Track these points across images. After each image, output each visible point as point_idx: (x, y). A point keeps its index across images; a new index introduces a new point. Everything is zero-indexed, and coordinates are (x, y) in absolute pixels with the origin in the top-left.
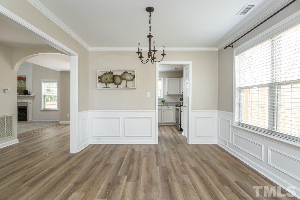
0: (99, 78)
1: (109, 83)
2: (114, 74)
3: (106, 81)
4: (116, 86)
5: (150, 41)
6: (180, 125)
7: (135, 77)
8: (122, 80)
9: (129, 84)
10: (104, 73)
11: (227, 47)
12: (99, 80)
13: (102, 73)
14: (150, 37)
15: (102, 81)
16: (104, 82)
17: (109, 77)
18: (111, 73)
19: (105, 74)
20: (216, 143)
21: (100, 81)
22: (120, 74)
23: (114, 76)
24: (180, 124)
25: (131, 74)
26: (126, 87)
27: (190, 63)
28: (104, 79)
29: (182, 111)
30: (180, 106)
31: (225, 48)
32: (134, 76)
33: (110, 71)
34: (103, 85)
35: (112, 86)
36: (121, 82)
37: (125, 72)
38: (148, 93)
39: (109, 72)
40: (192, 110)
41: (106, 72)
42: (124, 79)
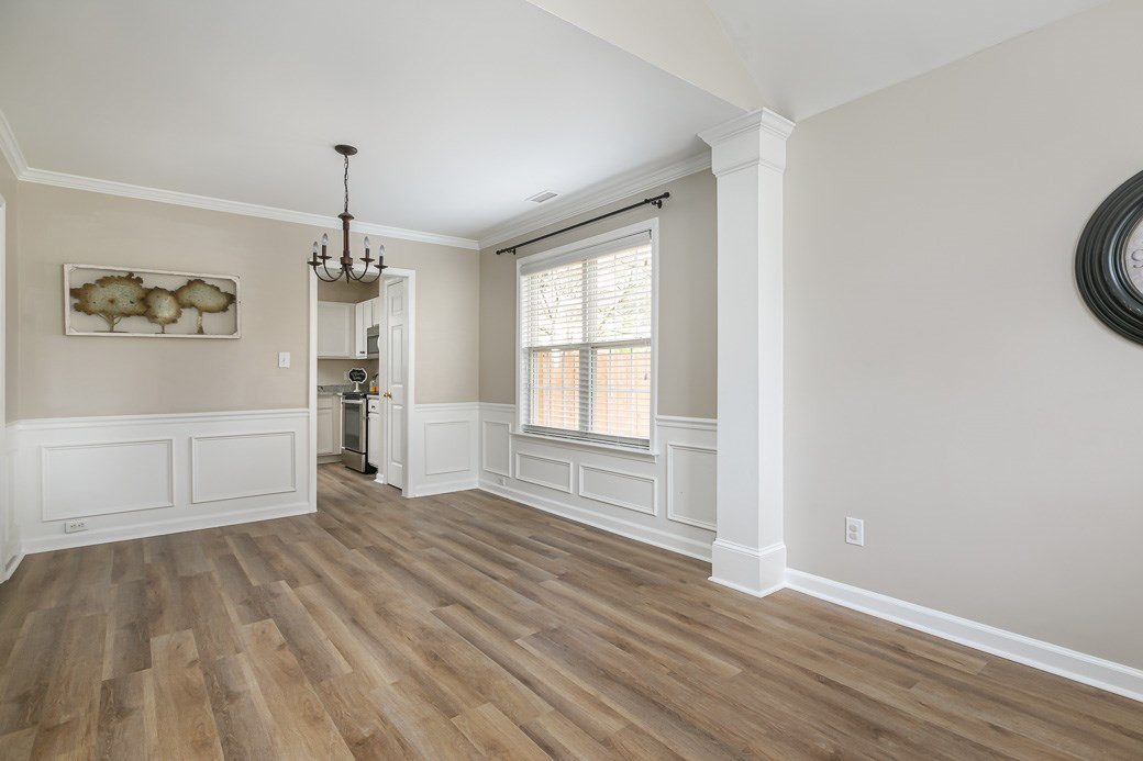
0: (74, 293)
1: (127, 315)
2: (148, 283)
3: (111, 308)
4: (158, 328)
5: (346, 228)
6: (366, 454)
7: (238, 300)
8: (183, 307)
9: (212, 322)
10: (100, 275)
11: (503, 251)
12: (77, 301)
13: (91, 278)
14: (346, 218)
15: (92, 307)
16: (103, 311)
17: (124, 296)
18: (132, 279)
19: (104, 281)
20: (476, 486)
21: (77, 308)
22: (172, 284)
23: (149, 292)
24: (364, 451)
25: (218, 289)
26: (201, 331)
27: (411, 274)
28: (99, 297)
29: (370, 409)
30: (365, 396)
31: (498, 253)
32: (231, 298)
33: (131, 274)
34: (99, 322)
35: (135, 326)
36: (179, 314)
37: (192, 279)
38: (281, 354)
39: (124, 275)
40: (416, 403)
41: (109, 274)
42: (192, 305)
